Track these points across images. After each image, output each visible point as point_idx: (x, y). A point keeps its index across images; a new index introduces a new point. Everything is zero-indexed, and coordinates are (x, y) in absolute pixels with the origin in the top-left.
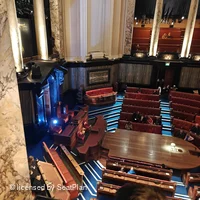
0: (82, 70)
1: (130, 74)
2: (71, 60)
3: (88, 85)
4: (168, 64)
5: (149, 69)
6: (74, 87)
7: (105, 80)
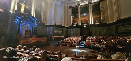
0: (51, 28)
1: (72, 32)
2: (48, 24)
3: (53, 34)
4: (85, 27)
5: (78, 29)
6: (48, 35)
7: (61, 33)
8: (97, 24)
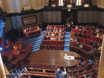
3: (24, 26)
5: (59, 13)
7: (34, 22)
8: (86, 6)
